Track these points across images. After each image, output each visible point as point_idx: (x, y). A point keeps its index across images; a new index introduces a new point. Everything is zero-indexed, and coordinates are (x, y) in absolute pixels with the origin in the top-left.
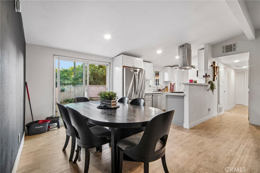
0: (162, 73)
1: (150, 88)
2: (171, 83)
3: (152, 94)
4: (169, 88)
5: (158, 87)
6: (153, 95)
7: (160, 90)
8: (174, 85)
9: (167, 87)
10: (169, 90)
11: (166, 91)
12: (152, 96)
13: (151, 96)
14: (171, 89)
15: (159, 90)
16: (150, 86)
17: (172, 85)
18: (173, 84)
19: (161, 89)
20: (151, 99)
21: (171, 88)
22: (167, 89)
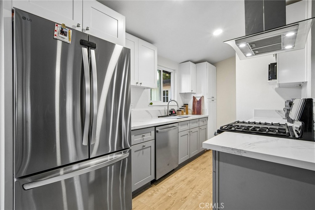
0: (176, 74)
1: (150, 109)
2: (194, 97)
3: (155, 127)
4: (190, 107)
5: (168, 106)
6: (157, 129)
7: (174, 113)
8: (200, 100)
9: (186, 105)
10: (190, 111)
11: (185, 113)
12: (156, 132)
13: (153, 132)
14: (196, 110)
15: (171, 112)
16: (151, 104)
17: (197, 101)
18: (198, 99)
19: (176, 109)
20: (152, 144)
21: (196, 106)
22: (187, 109)
